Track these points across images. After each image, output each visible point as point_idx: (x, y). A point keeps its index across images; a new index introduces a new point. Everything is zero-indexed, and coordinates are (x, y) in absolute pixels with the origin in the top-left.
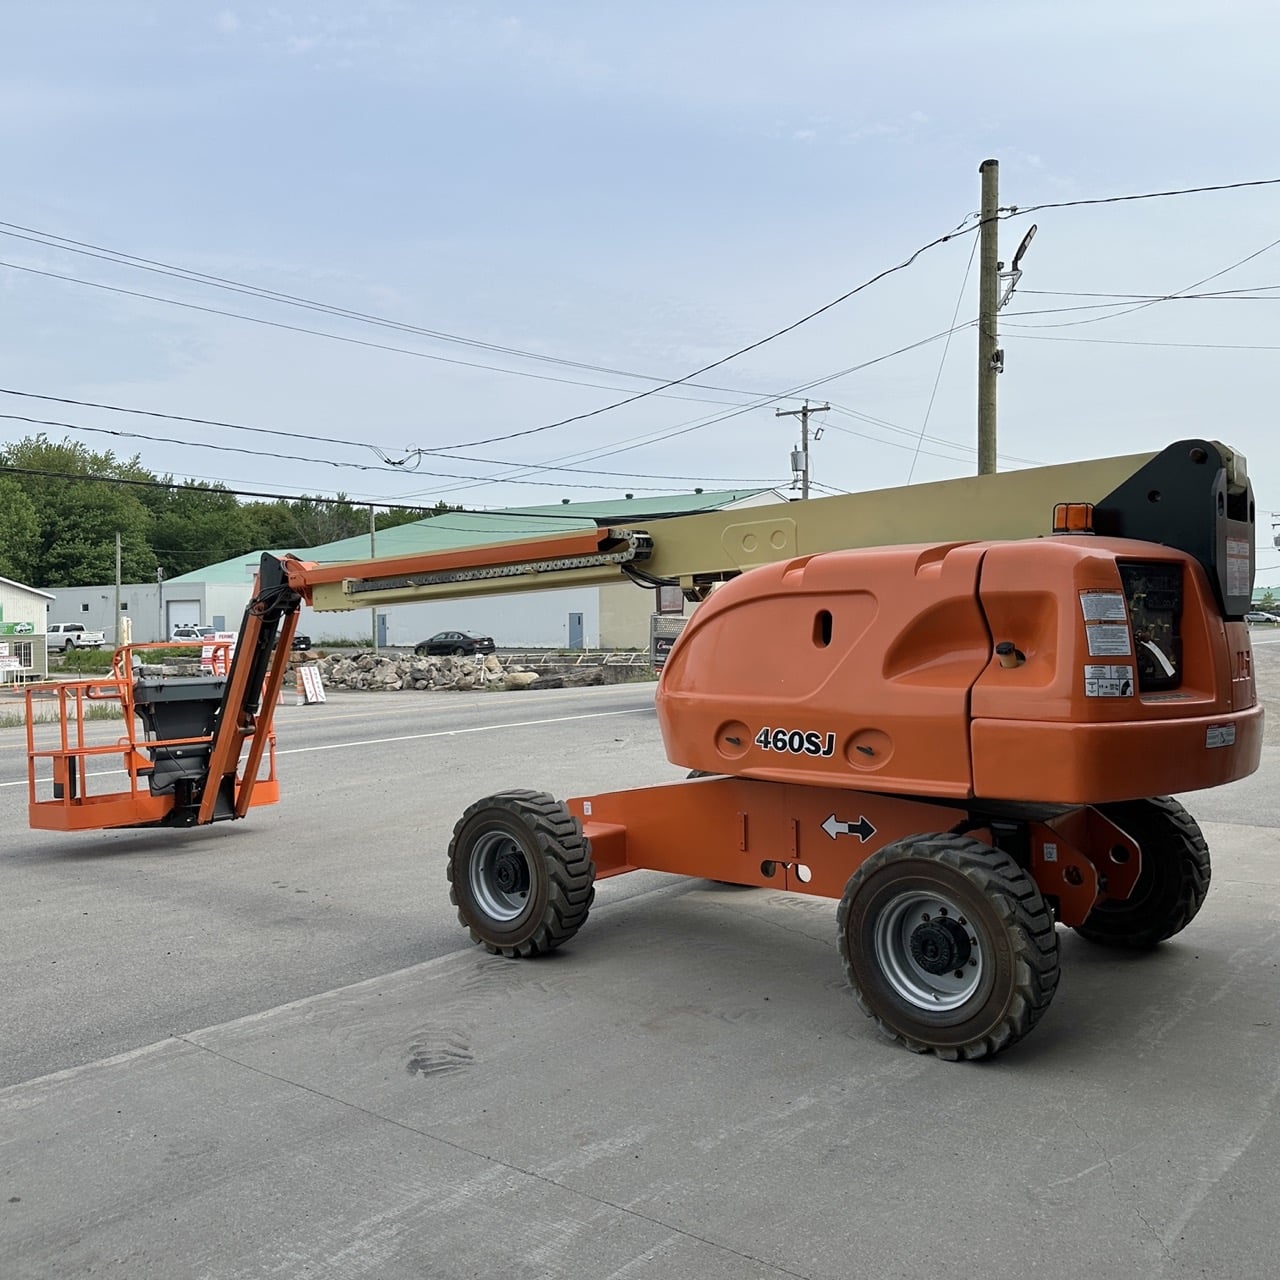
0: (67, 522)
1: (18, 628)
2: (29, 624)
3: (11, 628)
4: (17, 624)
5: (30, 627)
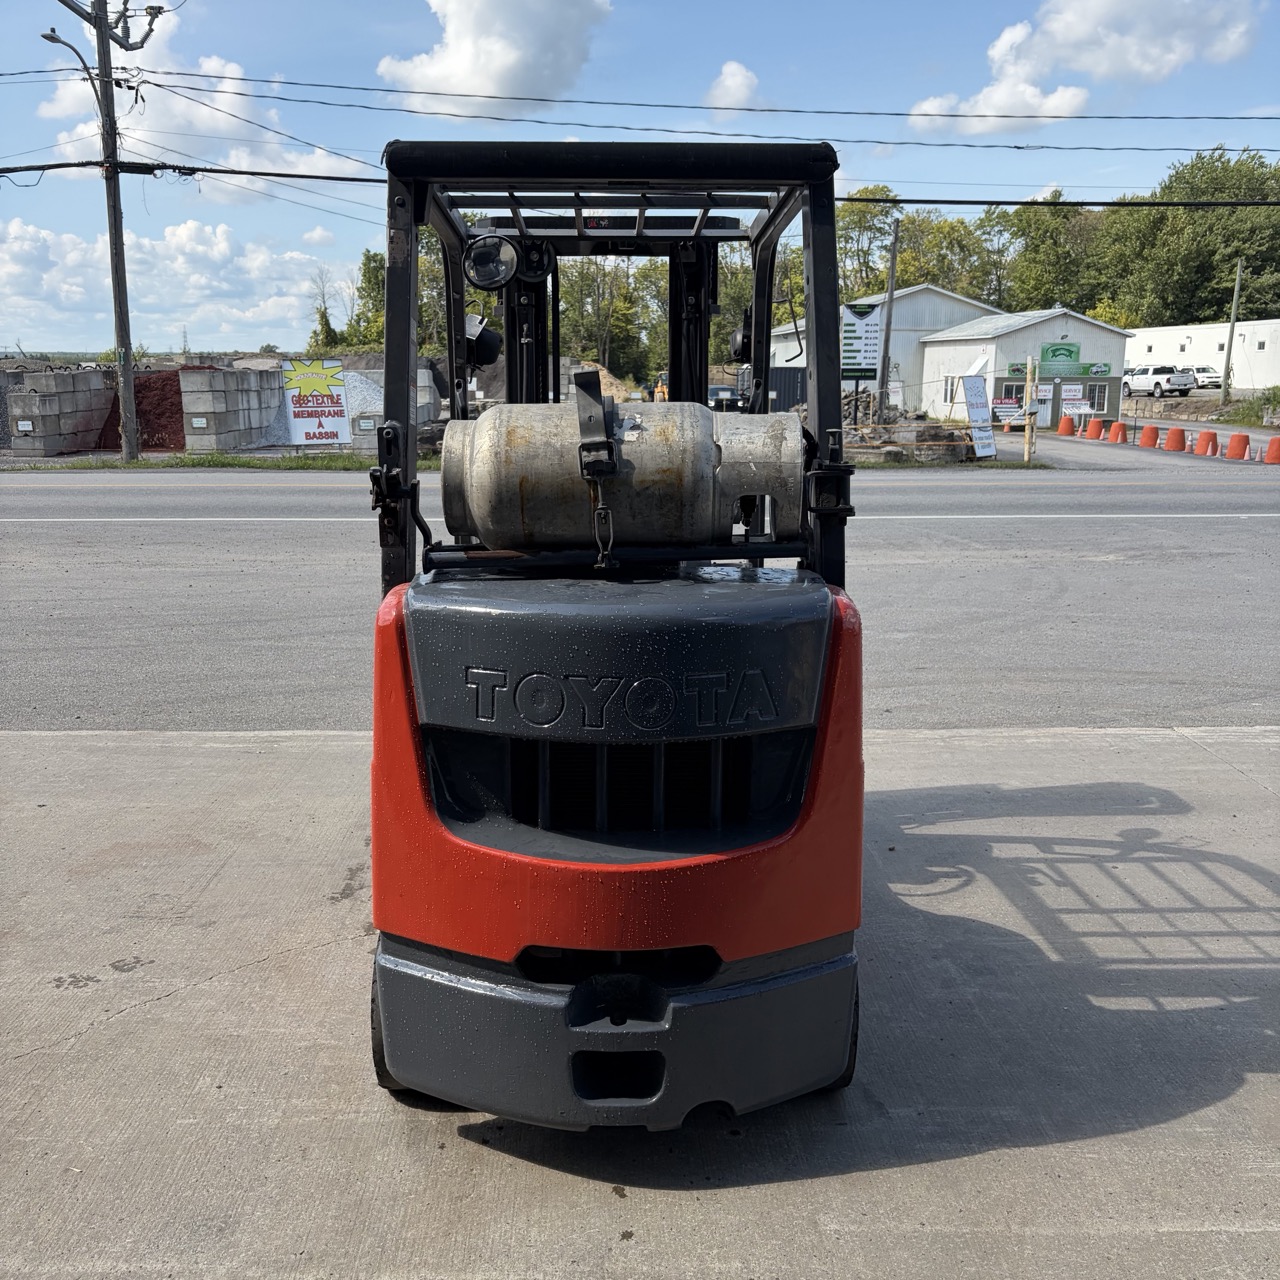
0: (1229, 250)
1: (1094, 369)
2: (1105, 365)
3: (1087, 369)
4: (1093, 365)
5: (1107, 369)
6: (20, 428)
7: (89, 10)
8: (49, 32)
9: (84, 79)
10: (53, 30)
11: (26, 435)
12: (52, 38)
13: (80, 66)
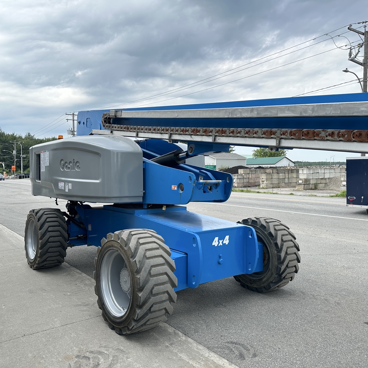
6: (343, 184)
7: (362, 62)
8: (345, 69)
9: (358, 82)
10: (347, 69)
11: (344, 186)
12: (346, 71)
13: (357, 79)
